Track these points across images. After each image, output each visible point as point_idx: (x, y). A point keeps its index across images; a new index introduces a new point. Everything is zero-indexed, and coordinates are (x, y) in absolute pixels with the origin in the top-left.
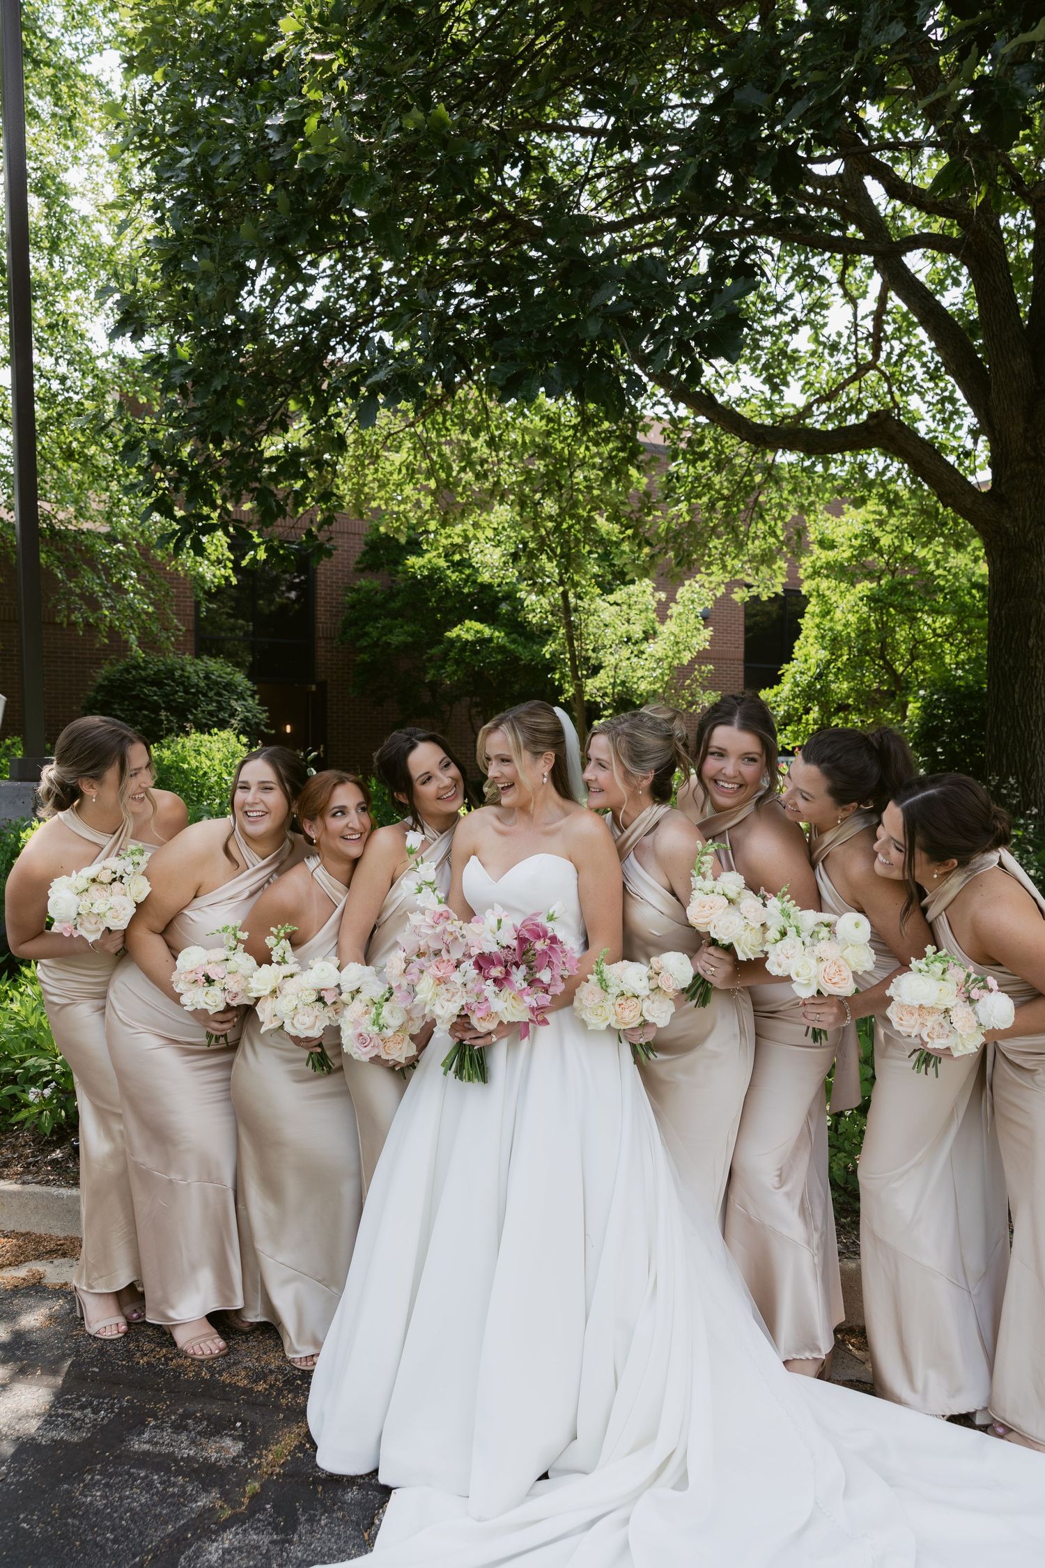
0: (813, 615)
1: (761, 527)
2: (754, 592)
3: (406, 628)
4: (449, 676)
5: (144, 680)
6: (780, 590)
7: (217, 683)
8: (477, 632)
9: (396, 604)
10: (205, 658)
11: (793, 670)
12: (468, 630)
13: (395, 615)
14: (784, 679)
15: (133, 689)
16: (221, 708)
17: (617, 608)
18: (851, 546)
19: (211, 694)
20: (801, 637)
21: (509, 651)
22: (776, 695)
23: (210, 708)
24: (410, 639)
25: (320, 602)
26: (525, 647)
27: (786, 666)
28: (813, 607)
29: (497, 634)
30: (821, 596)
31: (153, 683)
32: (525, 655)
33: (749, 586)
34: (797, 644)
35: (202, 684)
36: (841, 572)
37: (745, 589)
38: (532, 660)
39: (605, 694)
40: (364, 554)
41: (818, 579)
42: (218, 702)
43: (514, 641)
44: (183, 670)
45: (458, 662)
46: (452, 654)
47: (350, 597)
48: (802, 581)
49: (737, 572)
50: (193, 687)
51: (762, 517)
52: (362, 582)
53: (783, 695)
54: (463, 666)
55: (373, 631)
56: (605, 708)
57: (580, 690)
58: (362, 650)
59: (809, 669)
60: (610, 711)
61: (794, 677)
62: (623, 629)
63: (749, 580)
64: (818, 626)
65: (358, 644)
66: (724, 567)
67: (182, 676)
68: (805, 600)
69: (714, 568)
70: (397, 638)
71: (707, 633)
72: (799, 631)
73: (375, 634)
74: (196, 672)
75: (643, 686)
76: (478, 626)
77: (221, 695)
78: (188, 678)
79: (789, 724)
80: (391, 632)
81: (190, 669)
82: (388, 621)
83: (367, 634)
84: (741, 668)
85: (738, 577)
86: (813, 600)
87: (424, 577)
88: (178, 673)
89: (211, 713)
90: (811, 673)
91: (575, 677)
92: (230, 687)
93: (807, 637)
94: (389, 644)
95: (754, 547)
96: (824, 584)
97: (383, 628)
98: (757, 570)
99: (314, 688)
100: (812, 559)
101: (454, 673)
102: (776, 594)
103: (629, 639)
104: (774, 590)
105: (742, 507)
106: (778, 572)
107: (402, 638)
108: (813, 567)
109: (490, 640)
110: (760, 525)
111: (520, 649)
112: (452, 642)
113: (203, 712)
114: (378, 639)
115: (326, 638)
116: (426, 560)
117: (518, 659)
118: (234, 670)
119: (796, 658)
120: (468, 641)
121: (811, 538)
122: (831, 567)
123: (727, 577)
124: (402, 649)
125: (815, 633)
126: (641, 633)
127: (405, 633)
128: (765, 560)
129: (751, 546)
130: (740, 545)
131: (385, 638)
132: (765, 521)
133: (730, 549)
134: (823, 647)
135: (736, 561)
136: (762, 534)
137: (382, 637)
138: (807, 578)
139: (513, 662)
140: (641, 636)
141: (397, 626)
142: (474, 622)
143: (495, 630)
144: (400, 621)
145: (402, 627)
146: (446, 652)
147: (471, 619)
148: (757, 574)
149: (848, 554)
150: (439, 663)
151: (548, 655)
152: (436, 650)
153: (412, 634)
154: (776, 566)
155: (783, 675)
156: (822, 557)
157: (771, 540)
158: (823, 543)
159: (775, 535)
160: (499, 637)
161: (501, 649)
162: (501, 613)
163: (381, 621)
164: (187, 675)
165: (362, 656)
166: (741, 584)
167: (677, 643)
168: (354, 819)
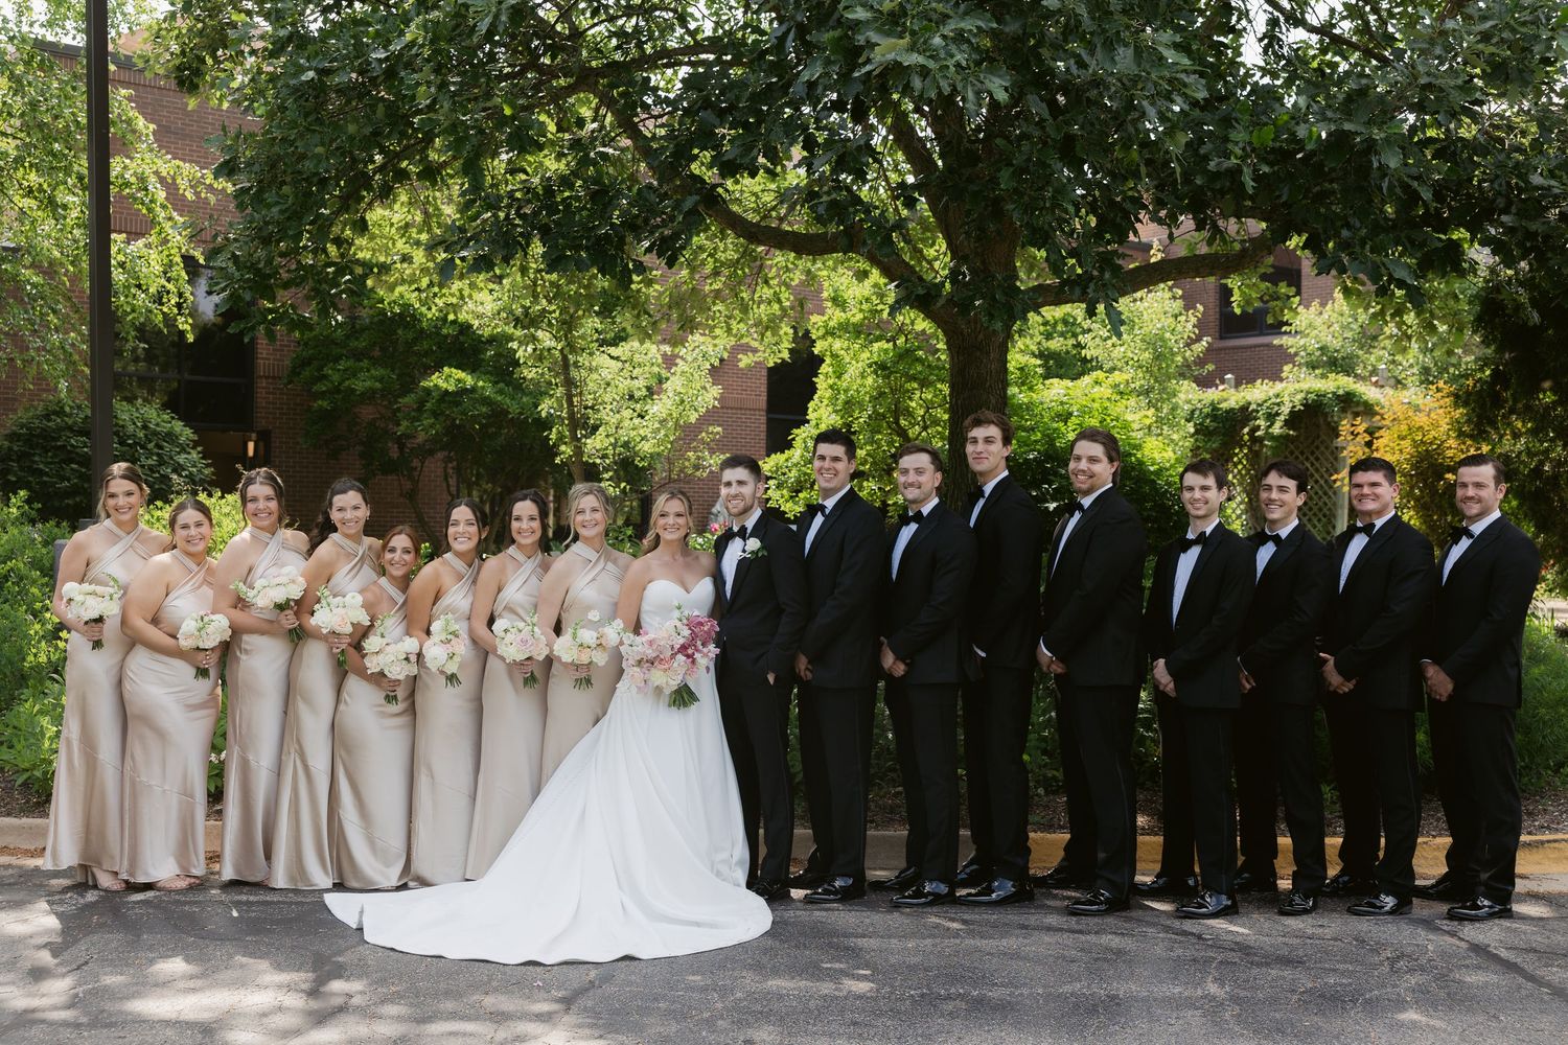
0: (826, 376)
1: (766, 292)
2: (759, 357)
3: (373, 372)
4: (426, 429)
5: (70, 428)
6: (786, 355)
7: (155, 433)
8: (459, 380)
9: (360, 344)
10: (139, 403)
11: (804, 435)
12: (448, 379)
13: (358, 355)
14: (795, 444)
15: (57, 439)
16: (162, 462)
17: (620, 364)
18: (861, 310)
19: (151, 446)
20: (816, 397)
21: (495, 403)
22: (787, 460)
23: (150, 462)
24: (378, 385)
26: (512, 399)
27: (795, 431)
28: (825, 368)
29: (481, 383)
30: (834, 356)
31: (81, 433)
32: (514, 409)
33: (755, 351)
34: (811, 405)
35: (141, 435)
36: (856, 331)
37: (750, 354)
38: (521, 413)
41: (830, 340)
42: (158, 455)
43: (501, 392)
45: (435, 414)
46: (428, 405)
48: (813, 343)
49: (742, 336)
50: (129, 437)
51: (766, 282)
53: (794, 461)
54: (442, 419)
55: (333, 373)
56: (606, 470)
57: (579, 452)
58: (321, 395)
60: (611, 474)
61: (805, 442)
62: (624, 385)
63: (755, 344)
64: (831, 387)
65: (316, 388)
66: (729, 330)
68: (818, 361)
69: (718, 331)
70: (360, 384)
71: (715, 391)
72: (813, 391)
73: (336, 378)
74: (132, 421)
75: (647, 447)
76: (461, 374)
77: (161, 448)
78: (123, 427)
79: (800, 491)
80: (354, 376)
81: (123, 417)
82: (350, 363)
83: (325, 377)
84: (763, 419)
85: (744, 341)
86: (828, 360)
87: (395, 315)
89: (151, 469)
91: (575, 438)
92: (171, 437)
93: (820, 398)
94: (353, 390)
95: (762, 312)
96: (838, 345)
97: (346, 370)
98: (763, 335)
99: (254, 436)
100: (826, 318)
101: (432, 426)
102: (783, 360)
103: (631, 397)
104: (781, 355)
105: (748, 271)
106: (784, 338)
107: (368, 384)
108: (825, 327)
109: (474, 389)
110: (766, 290)
111: (508, 401)
112: (428, 391)
113: (143, 466)
114: (340, 384)
115: (267, 377)
116: (397, 294)
117: (506, 412)
118: (173, 418)
119: (808, 422)
120: (447, 391)
121: (825, 295)
122: (844, 327)
123: (733, 341)
124: (369, 396)
125: (829, 393)
126: (644, 390)
127: (372, 377)
128: (770, 326)
129: (756, 310)
130: (745, 309)
131: (347, 383)
132: (770, 287)
133: (736, 312)
134: (836, 411)
135: (742, 325)
136: (766, 300)
137: (343, 381)
138: (819, 338)
139: (498, 414)
140: (644, 392)
141: (362, 369)
142: (453, 370)
143: (478, 379)
144: (365, 363)
145: (368, 371)
146: (421, 403)
147: (450, 366)
148: (762, 339)
149: (860, 316)
150: (413, 414)
151: (544, 414)
152: (408, 400)
153: (381, 380)
154: (782, 332)
155: (794, 439)
156: (836, 316)
157: (776, 306)
158: (838, 301)
159: (779, 301)
160: (483, 388)
161: (486, 401)
162: (483, 360)
163: (342, 362)
164: (121, 423)
165: (320, 402)
166: (747, 349)
167: (682, 401)
168: (397, 556)
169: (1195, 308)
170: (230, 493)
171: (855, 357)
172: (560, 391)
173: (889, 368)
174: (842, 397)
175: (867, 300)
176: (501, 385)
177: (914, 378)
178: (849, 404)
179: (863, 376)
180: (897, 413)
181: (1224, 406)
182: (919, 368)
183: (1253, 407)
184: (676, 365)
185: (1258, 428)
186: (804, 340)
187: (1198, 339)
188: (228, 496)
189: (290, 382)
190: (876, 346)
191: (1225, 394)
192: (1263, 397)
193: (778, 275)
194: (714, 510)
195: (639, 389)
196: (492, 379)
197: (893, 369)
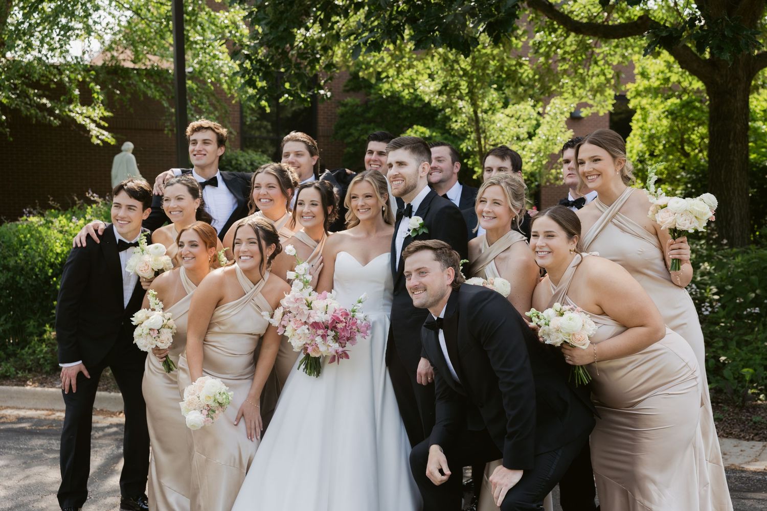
0: (638, 121)
1: (596, 69)
2: (594, 110)
6: (611, 108)
8: (422, 133)
9: (370, 115)
10: (250, 152)
12: (416, 132)
13: (370, 121)
17: (509, 119)
18: (658, 79)
20: (631, 134)
25: (320, 112)
28: (637, 116)
29: (434, 134)
30: (643, 109)
33: (591, 106)
36: (654, 92)
37: (588, 108)
40: (350, 81)
41: (639, 98)
44: (237, 160)
47: (340, 110)
48: (629, 100)
49: (582, 98)
51: (596, 63)
52: (349, 100)
55: (356, 132)
58: (348, 145)
62: (514, 131)
63: (591, 102)
64: (641, 128)
65: (345, 141)
66: (574, 94)
67: (236, 164)
68: (633, 112)
69: (567, 95)
71: (569, 133)
72: (630, 130)
73: (356, 134)
74: (245, 161)
76: (422, 129)
78: (240, 165)
81: (241, 159)
83: (350, 134)
85: (584, 100)
86: (639, 111)
87: (388, 97)
88: (234, 162)
95: (595, 81)
96: (645, 102)
97: (362, 130)
98: (595, 96)
100: (636, 85)
102: (609, 111)
103: (518, 138)
104: (608, 108)
105: (584, 57)
106: (609, 97)
108: (636, 91)
109: (430, 137)
114: (359, 138)
115: (324, 136)
121: (636, 71)
122: (648, 90)
123: (577, 101)
125: (639, 132)
126: (526, 134)
128: (599, 90)
129: (590, 82)
130: (583, 81)
132: (598, 66)
133: (578, 83)
134: (644, 143)
135: (582, 91)
136: (596, 75)
138: (632, 98)
140: (526, 136)
142: (419, 127)
143: (433, 132)
144: (372, 125)
147: (418, 125)
148: (594, 99)
149: (658, 83)
151: (464, 150)
154: (606, 94)
156: (642, 84)
157: (602, 78)
158: (644, 75)
159: (604, 74)
160: (435, 136)
162: (436, 121)
164: (239, 162)
165: (348, 149)
166: (586, 105)
167: (548, 140)
171: (656, 107)
172: (473, 136)
173: (675, 114)
174: (647, 133)
175: (662, 72)
177: (692, 119)
178: (651, 137)
179: (659, 119)
180: (682, 142)
182: (696, 113)
186: (621, 99)
189: (334, 138)
190: (669, 101)
193: (603, 58)
195: (523, 134)
196: (441, 131)
197: (678, 114)
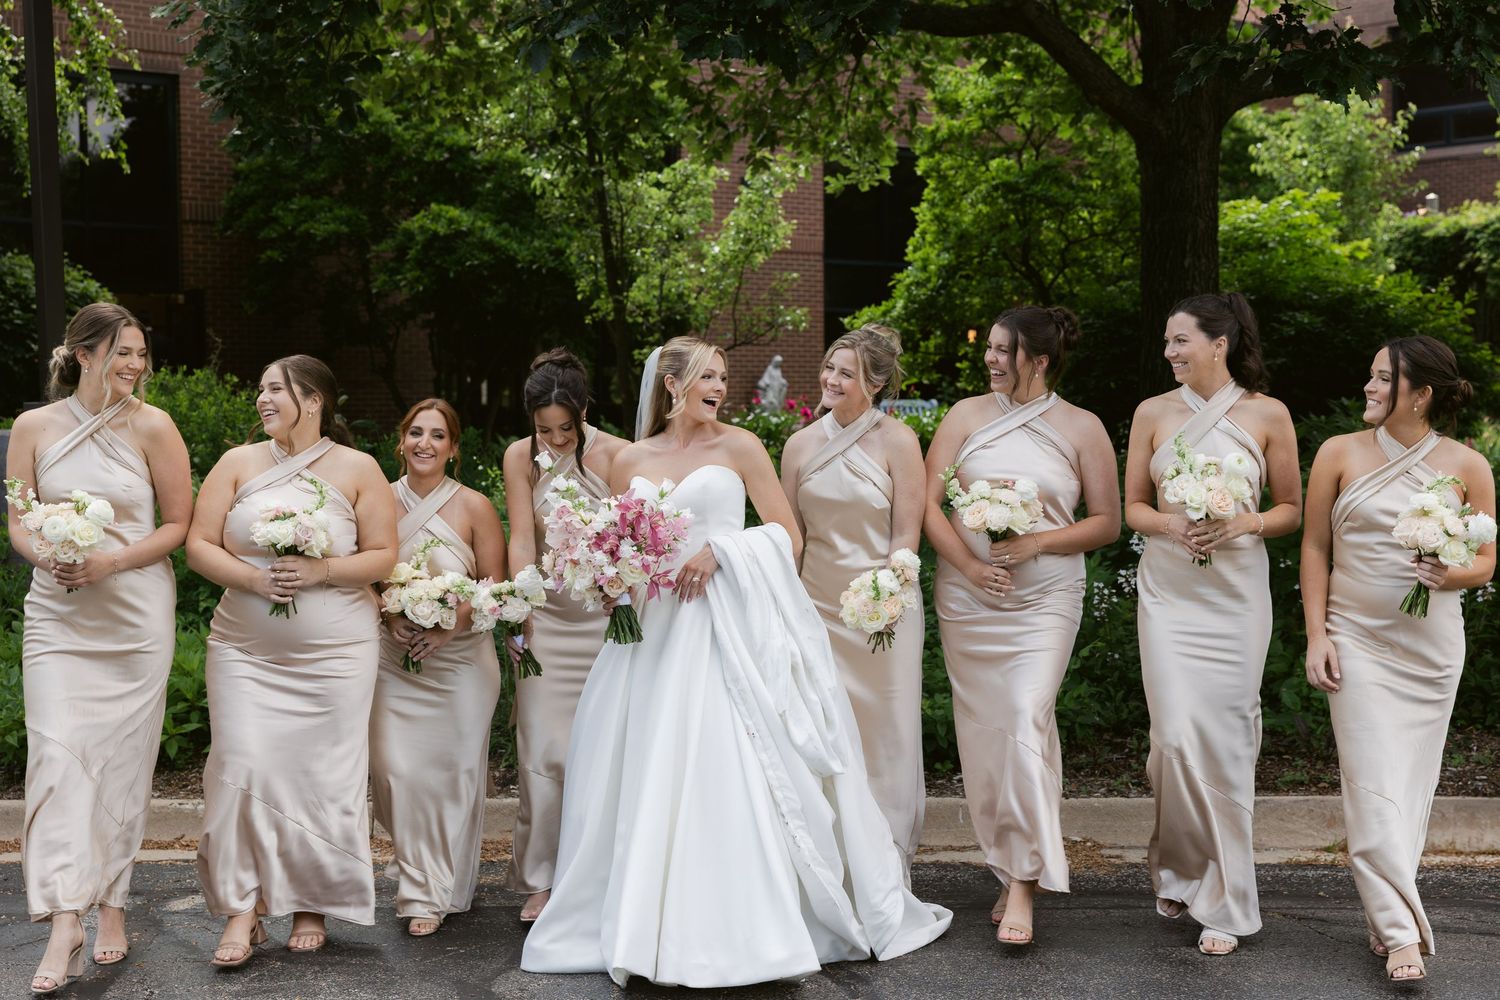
0: (930, 202)
3: (337, 211)
4: (408, 283)
6: (886, 176)
8: (451, 221)
11: (908, 281)
12: (437, 218)
13: (316, 190)
14: (896, 293)
18: (979, 116)
20: (917, 233)
21: (499, 249)
22: (885, 313)
24: (344, 229)
25: (187, 166)
26: (521, 243)
27: (899, 276)
28: (928, 194)
29: (479, 223)
30: (942, 178)
33: (846, 171)
34: (912, 242)
36: (968, 143)
37: (841, 175)
38: (533, 262)
39: (647, 314)
41: (937, 156)
43: (505, 234)
45: (420, 264)
46: (412, 253)
48: (917, 158)
49: (832, 152)
53: (895, 315)
54: (430, 270)
55: (286, 214)
57: (620, 308)
58: (269, 244)
59: (928, 280)
61: (907, 290)
64: (937, 218)
65: (262, 234)
66: (815, 145)
68: (922, 183)
70: (321, 228)
71: (789, 227)
72: (913, 224)
73: (289, 220)
76: (454, 212)
80: (312, 216)
82: (306, 201)
83: (275, 220)
84: (820, 266)
85: (834, 158)
86: (932, 184)
90: (930, 286)
93: (924, 233)
94: (312, 236)
95: (859, 119)
96: (946, 162)
97: (301, 209)
98: (858, 149)
99: (181, 298)
100: (932, 128)
101: (418, 280)
102: (881, 182)
104: (880, 175)
106: (886, 154)
107: (332, 227)
108: (932, 139)
109: (470, 232)
110: (863, 90)
111: (515, 246)
112: (410, 235)
114: (294, 228)
115: (195, 222)
117: (513, 260)
118: (85, 276)
119: (909, 264)
120: (435, 234)
122: (956, 139)
123: (818, 159)
124: (331, 244)
125: (932, 227)
127: (335, 219)
128: (868, 138)
129: (850, 119)
130: (836, 116)
131: (303, 228)
132: (867, 86)
133: (825, 121)
134: (947, 249)
135: (832, 137)
136: (863, 104)
137: (300, 223)
138: (922, 154)
139: (504, 264)
141: (322, 208)
142: (444, 206)
143: (476, 217)
144: (325, 201)
145: (331, 210)
146: (401, 252)
147: (439, 202)
148: (858, 155)
150: (391, 265)
151: (573, 261)
152: (386, 246)
153: (347, 221)
154: (883, 146)
155: (894, 287)
156: (946, 125)
157: (878, 112)
159: (882, 105)
160: (483, 229)
161: (488, 247)
162: (481, 193)
163: (296, 200)
164: (22, 282)
165: (269, 253)
168: (424, 440)
169: (1406, 108)
170: (200, 367)
174: (952, 231)
176: (505, 225)
181: (1429, 234)
183: (1469, 234)
184: (740, 193)
185: (1479, 261)
186: (907, 156)
187: (1408, 147)
188: (198, 372)
189: (227, 228)
190: (994, 164)
191: (1429, 219)
192: (1482, 220)
194: (762, 383)
195: (692, 225)
196: (493, 217)
197: (1027, 192)
